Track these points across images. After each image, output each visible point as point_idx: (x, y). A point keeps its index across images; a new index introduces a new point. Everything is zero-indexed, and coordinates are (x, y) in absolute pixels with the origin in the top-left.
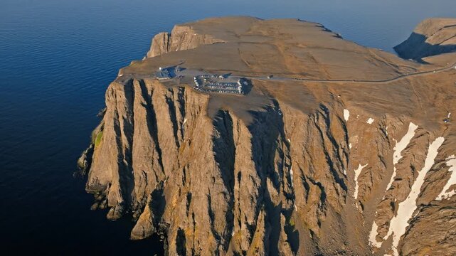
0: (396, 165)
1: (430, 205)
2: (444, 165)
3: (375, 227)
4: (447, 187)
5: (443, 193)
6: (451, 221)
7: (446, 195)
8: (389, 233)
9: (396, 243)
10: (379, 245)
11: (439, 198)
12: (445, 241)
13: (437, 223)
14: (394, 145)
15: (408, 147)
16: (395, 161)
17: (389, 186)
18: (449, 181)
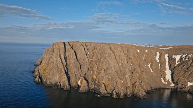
0: (159, 62)
1: (174, 68)
2: (172, 58)
3: (162, 79)
4: (177, 62)
5: (176, 64)
6: (184, 67)
7: (178, 64)
8: (167, 80)
9: (171, 81)
10: (166, 83)
11: (176, 65)
12: (185, 73)
13: (180, 70)
14: (155, 58)
15: (159, 57)
16: (158, 61)
17: (160, 68)
18: (176, 60)
